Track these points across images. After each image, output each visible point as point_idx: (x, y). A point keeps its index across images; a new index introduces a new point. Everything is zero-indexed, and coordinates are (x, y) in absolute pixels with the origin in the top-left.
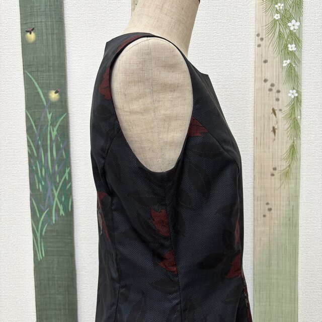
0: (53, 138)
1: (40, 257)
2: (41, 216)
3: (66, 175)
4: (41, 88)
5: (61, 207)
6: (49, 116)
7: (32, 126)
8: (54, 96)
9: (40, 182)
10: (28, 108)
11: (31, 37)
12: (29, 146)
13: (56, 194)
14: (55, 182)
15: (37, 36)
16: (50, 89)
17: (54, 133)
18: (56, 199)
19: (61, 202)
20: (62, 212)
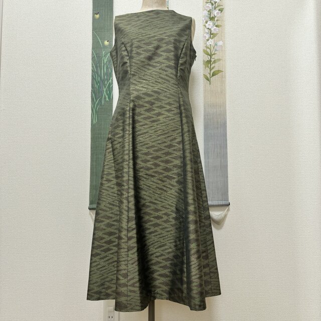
0: (105, 62)
1: (94, 122)
2: (96, 101)
3: (111, 81)
4: (100, 39)
5: (107, 97)
6: (104, 52)
7: (94, 57)
8: (106, 43)
9: (97, 84)
10: (93, 48)
11: (97, 16)
12: (93, 67)
13: (105, 90)
14: (104, 84)
15: (100, 16)
16: (105, 40)
17: (105, 61)
18: (105, 92)
19: (107, 94)
20: (107, 99)
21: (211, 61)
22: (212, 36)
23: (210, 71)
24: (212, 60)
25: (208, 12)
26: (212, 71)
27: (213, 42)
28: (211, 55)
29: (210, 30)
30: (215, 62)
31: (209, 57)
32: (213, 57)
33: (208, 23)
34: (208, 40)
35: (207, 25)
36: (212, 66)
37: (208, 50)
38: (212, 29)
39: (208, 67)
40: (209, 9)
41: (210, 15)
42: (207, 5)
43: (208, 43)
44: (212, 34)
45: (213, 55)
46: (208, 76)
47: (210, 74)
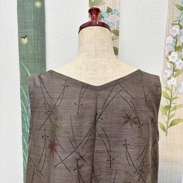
4: (30, 72)
7: (24, 95)
11: (25, 41)
12: (22, 107)
15: (29, 40)
21: (170, 107)
22: (175, 73)
23: (169, 119)
24: (173, 105)
25: (174, 38)
26: (171, 120)
27: (176, 82)
28: (171, 100)
29: (174, 64)
30: (175, 108)
31: (169, 101)
32: (174, 101)
33: (172, 54)
34: (169, 78)
35: (170, 57)
36: (171, 114)
37: (169, 92)
38: (177, 64)
39: (166, 114)
40: (175, 35)
41: (176, 43)
42: (174, 28)
43: (170, 83)
44: (176, 71)
45: (174, 99)
46: (165, 125)
47: (167, 123)
